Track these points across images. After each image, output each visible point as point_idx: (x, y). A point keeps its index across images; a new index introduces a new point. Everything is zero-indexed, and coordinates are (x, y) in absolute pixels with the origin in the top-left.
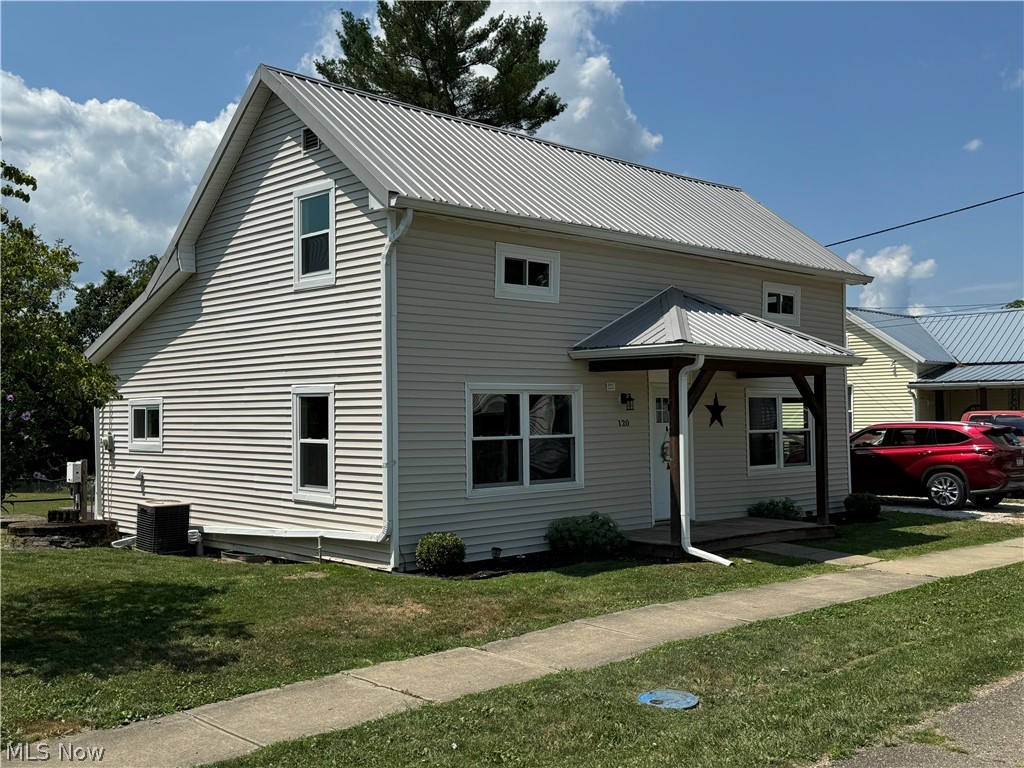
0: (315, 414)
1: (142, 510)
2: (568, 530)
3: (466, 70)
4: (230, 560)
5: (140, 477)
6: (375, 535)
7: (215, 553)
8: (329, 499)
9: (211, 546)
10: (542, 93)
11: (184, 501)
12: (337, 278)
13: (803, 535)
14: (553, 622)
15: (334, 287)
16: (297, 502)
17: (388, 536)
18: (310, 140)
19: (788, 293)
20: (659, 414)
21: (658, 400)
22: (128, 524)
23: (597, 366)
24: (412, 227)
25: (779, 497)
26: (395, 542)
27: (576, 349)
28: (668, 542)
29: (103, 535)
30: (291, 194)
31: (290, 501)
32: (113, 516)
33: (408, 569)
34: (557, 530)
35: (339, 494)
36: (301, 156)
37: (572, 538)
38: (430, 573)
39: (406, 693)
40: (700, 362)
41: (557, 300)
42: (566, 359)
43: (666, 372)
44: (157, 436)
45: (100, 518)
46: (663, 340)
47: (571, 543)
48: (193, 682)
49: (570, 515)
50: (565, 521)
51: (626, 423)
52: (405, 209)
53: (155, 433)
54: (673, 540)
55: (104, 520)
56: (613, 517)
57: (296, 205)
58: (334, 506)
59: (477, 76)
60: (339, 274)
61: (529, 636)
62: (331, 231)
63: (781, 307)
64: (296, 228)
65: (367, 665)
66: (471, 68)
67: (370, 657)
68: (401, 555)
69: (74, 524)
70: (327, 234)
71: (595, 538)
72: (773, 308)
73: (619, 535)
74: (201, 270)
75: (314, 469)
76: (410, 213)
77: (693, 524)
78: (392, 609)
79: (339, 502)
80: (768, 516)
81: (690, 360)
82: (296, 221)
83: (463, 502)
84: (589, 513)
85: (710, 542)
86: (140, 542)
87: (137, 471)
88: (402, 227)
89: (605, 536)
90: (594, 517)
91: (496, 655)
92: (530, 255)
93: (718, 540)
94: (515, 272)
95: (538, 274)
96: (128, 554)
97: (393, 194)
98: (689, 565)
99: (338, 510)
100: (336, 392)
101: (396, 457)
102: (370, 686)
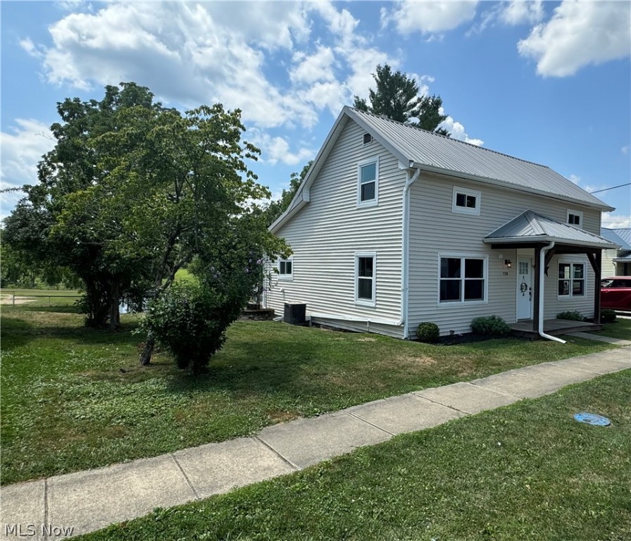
0: (366, 265)
1: (286, 305)
2: (482, 323)
3: (406, 120)
4: (325, 330)
5: (283, 291)
6: (397, 322)
7: (318, 326)
8: (373, 305)
9: (315, 323)
10: (440, 129)
11: (304, 302)
12: (379, 203)
13: (589, 329)
14: (500, 371)
15: (377, 206)
16: (356, 305)
17: (403, 323)
18: (368, 138)
19: (578, 215)
20: (520, 270)
21: (520, 263)
22: (280, 311)
23: (495, 246)
24: (419, 178)
25: (572, 310)
26: (406, 326)
27: (486, 238)
28: (532, 331)
29: (270, 316)
30: (356, 164)
31: (353, 304)
32: (271, 307)
33: (412, 338)
34: (476, 323)
35: (378, 302)
36: (362, 147)
37: (484, 327)
38: (424, 342)
39: (451, 407)
40: (553, 245)
41: (479, 214)
42: (481, 242)
43: (533, 249)
44: (290, 273)
45: (265, 308)
46: (534, 234)
47: (484, 329)
48: (343, 394)
49: (482, 316)
50: (479, 319)
51: (506, 274)
52: (416, 169)
53: (289, 272)
54: (534, 329)
55: (267, 309)
56: (502, 317)
57: (359, 170)
58: (376, 308)
59: (411, 122)
60: (380, 201)
61: (492, 377)
62: (376, 181)
63: (574, 220)
64: (358, 180)
65: (421, 389)
66: (409, 119)
67: (421, 385)
68: (409, 332)
69: (258, 310)
70: (374, 182)
71: (496, 327)
72: (571, 222)
73: (507, 326)
74: (312, 200)
75: (365, 290)
76: (419, 170)
77: (545, 322)
78: (418, 359)
79: (377, 306)
80: (568, 319)
81: (547, 244)
82: (359, 177)
83: (436, 309)
84: (491, 315)
85: (551, 331)
86: (285, 319)
87: (281, 288)
88: (414, 177)
89: (501, 326)
90: (493, 318)
91: (482, 388)
92: (468, 192)
93: (554, 330)
94: (461, 200)
95: (471, 202)
96: (280, 325)
97: (411, 161)
98: (545, 342)
99: (377, 310)
100: (377, 255)
101: (407, 286)
102: (429, 402)
